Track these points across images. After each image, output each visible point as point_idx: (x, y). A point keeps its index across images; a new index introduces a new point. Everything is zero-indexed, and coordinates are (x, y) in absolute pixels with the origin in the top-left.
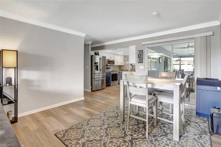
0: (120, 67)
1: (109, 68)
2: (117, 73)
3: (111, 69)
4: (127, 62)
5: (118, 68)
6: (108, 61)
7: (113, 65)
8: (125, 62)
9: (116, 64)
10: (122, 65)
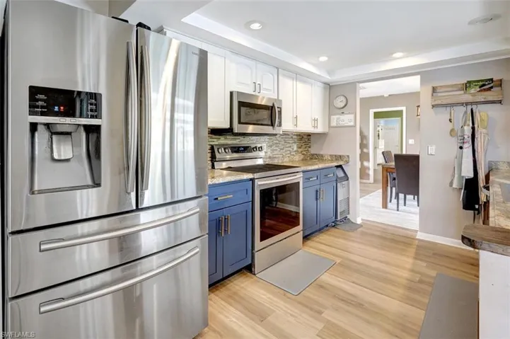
0: (305, 139)
1: (246, 149)
2: (299, 178)
3: (262, 154)
4: (342, 117)
5: (295, 149)
6: (241, 104)
7: (269, 130)
8: (334, 118)
9: (287, 125)
10: (320, 130)
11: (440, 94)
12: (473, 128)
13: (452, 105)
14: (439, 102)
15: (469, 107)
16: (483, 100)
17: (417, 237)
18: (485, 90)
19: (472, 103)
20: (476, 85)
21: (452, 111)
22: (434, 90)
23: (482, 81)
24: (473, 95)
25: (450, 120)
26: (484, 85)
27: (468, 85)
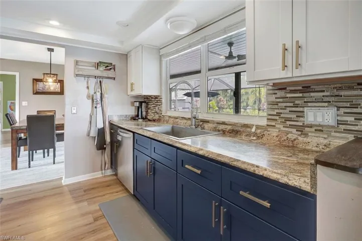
11: (80, 67)
12: (101, 94)
13: (89, 77)
14: (80, 73)
15: (99, 80)
16: (106, 76)
17: (64, 184)
18: (107, 70)
19: (100, 77)
20: (104, 65)
21: (89, 81)
22: (77, 62)
23: (107, 63)
24: (102, 71)
25: (88, 87)
26: (108, 66)
27: (99, 64)
